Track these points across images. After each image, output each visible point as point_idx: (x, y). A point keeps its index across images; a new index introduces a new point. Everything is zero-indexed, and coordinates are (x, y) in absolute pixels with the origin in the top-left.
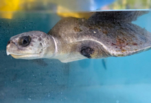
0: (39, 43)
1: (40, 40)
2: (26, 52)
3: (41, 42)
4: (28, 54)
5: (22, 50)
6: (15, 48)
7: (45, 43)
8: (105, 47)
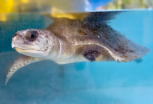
0: (45, 39)
1: (47, 37)
2: (32, 47)
3: (48, 39)
4: (33, 49)
5: (27, 44)
6: (21, 41)
7: (51, 41)
8: (110, 52)
